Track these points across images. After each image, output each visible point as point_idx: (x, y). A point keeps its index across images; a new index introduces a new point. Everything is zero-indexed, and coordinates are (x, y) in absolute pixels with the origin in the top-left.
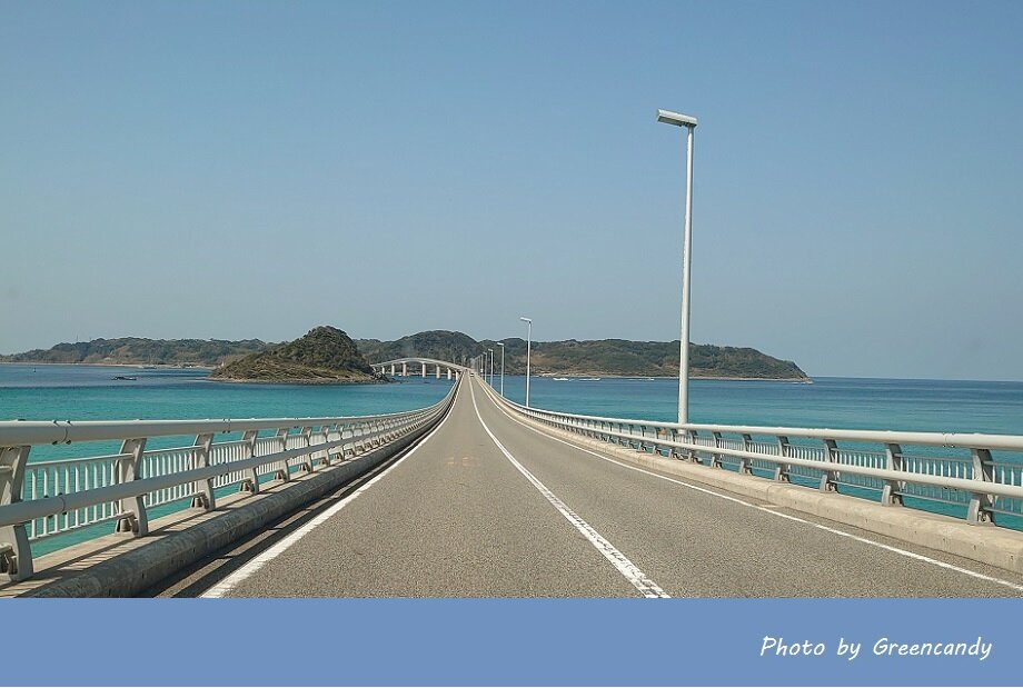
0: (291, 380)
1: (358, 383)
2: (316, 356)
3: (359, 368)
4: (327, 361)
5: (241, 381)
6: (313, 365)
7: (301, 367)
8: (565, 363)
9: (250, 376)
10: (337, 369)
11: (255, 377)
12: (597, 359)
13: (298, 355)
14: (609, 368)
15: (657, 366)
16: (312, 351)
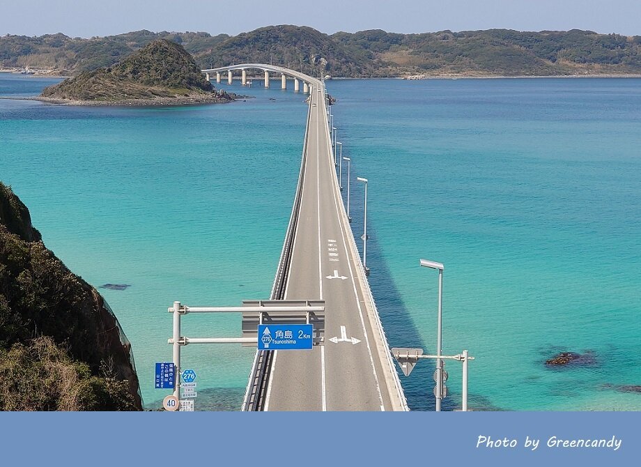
0: (131, 101)
1: (199, 103)
2: (153, 73)
3: (199, 85)
4: (164, 78)
5: (78, 102)
6: (150, 83)
7: (138, 86)
8: (435, 61)
9: (86, 98)
10: (176, 87)
11: (92, 98)
12: (476, 55)
13: (134, 72)
14: (489, 67)
15: (549, 63)
16: (149, 68)
